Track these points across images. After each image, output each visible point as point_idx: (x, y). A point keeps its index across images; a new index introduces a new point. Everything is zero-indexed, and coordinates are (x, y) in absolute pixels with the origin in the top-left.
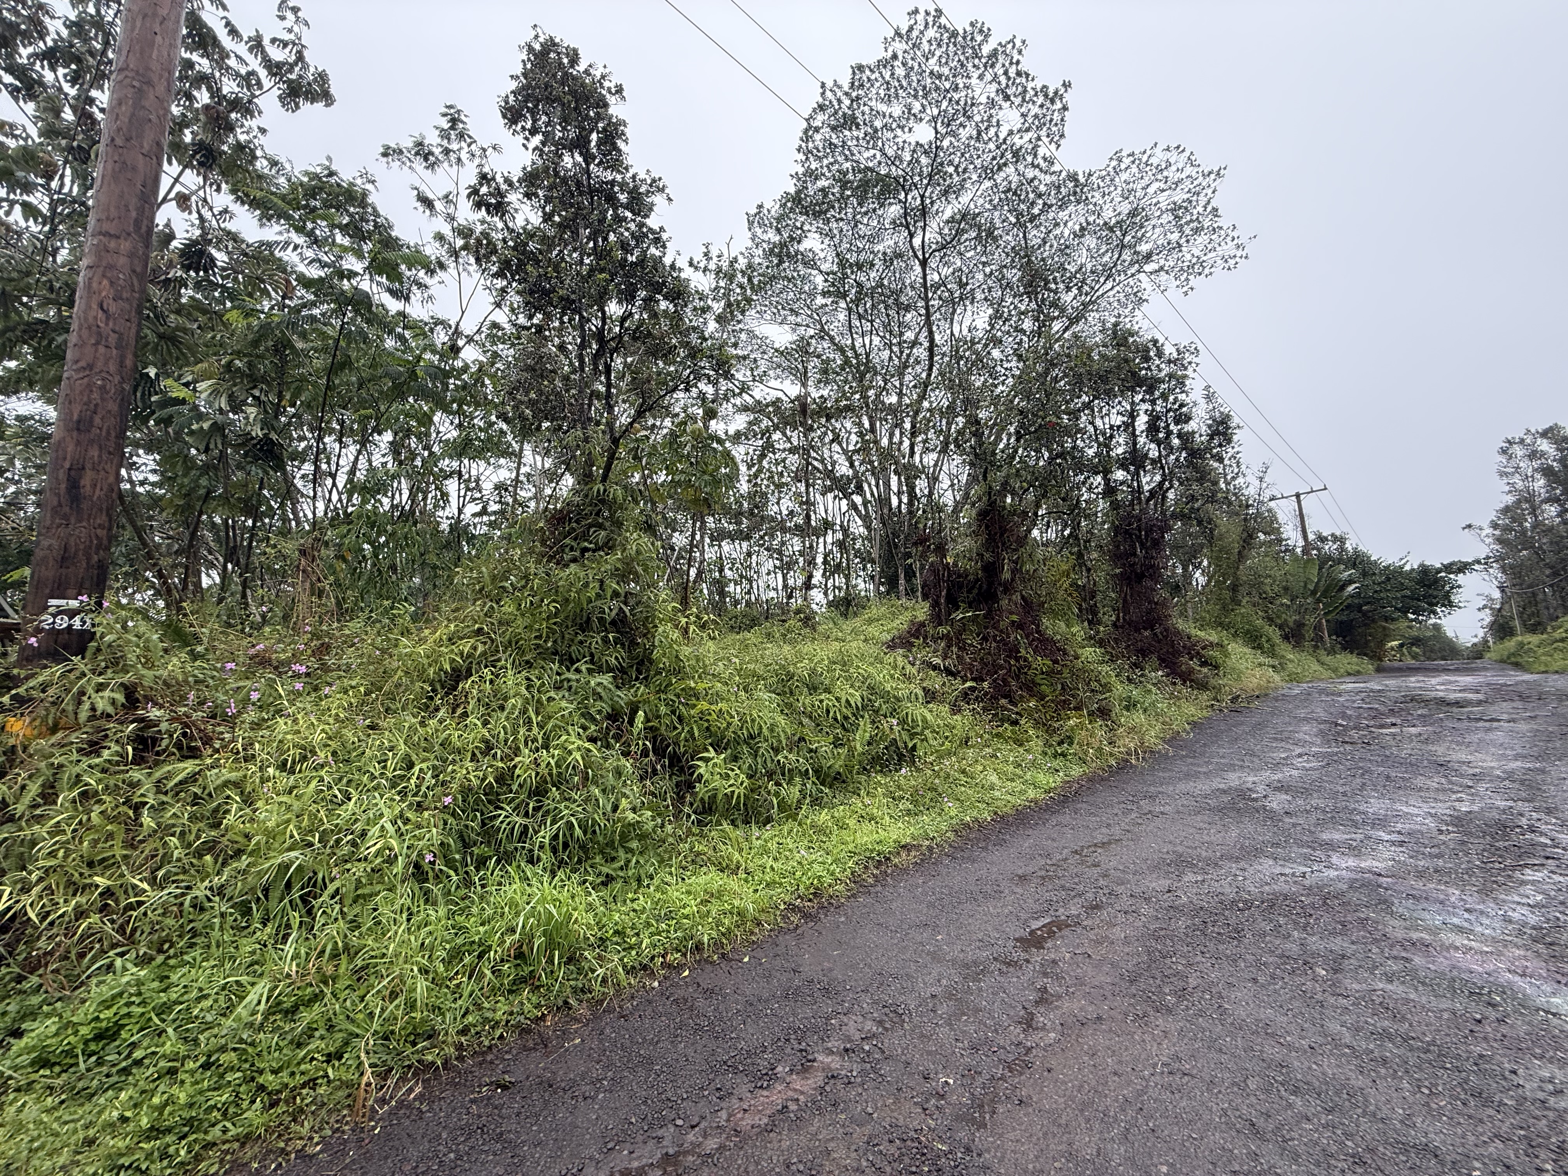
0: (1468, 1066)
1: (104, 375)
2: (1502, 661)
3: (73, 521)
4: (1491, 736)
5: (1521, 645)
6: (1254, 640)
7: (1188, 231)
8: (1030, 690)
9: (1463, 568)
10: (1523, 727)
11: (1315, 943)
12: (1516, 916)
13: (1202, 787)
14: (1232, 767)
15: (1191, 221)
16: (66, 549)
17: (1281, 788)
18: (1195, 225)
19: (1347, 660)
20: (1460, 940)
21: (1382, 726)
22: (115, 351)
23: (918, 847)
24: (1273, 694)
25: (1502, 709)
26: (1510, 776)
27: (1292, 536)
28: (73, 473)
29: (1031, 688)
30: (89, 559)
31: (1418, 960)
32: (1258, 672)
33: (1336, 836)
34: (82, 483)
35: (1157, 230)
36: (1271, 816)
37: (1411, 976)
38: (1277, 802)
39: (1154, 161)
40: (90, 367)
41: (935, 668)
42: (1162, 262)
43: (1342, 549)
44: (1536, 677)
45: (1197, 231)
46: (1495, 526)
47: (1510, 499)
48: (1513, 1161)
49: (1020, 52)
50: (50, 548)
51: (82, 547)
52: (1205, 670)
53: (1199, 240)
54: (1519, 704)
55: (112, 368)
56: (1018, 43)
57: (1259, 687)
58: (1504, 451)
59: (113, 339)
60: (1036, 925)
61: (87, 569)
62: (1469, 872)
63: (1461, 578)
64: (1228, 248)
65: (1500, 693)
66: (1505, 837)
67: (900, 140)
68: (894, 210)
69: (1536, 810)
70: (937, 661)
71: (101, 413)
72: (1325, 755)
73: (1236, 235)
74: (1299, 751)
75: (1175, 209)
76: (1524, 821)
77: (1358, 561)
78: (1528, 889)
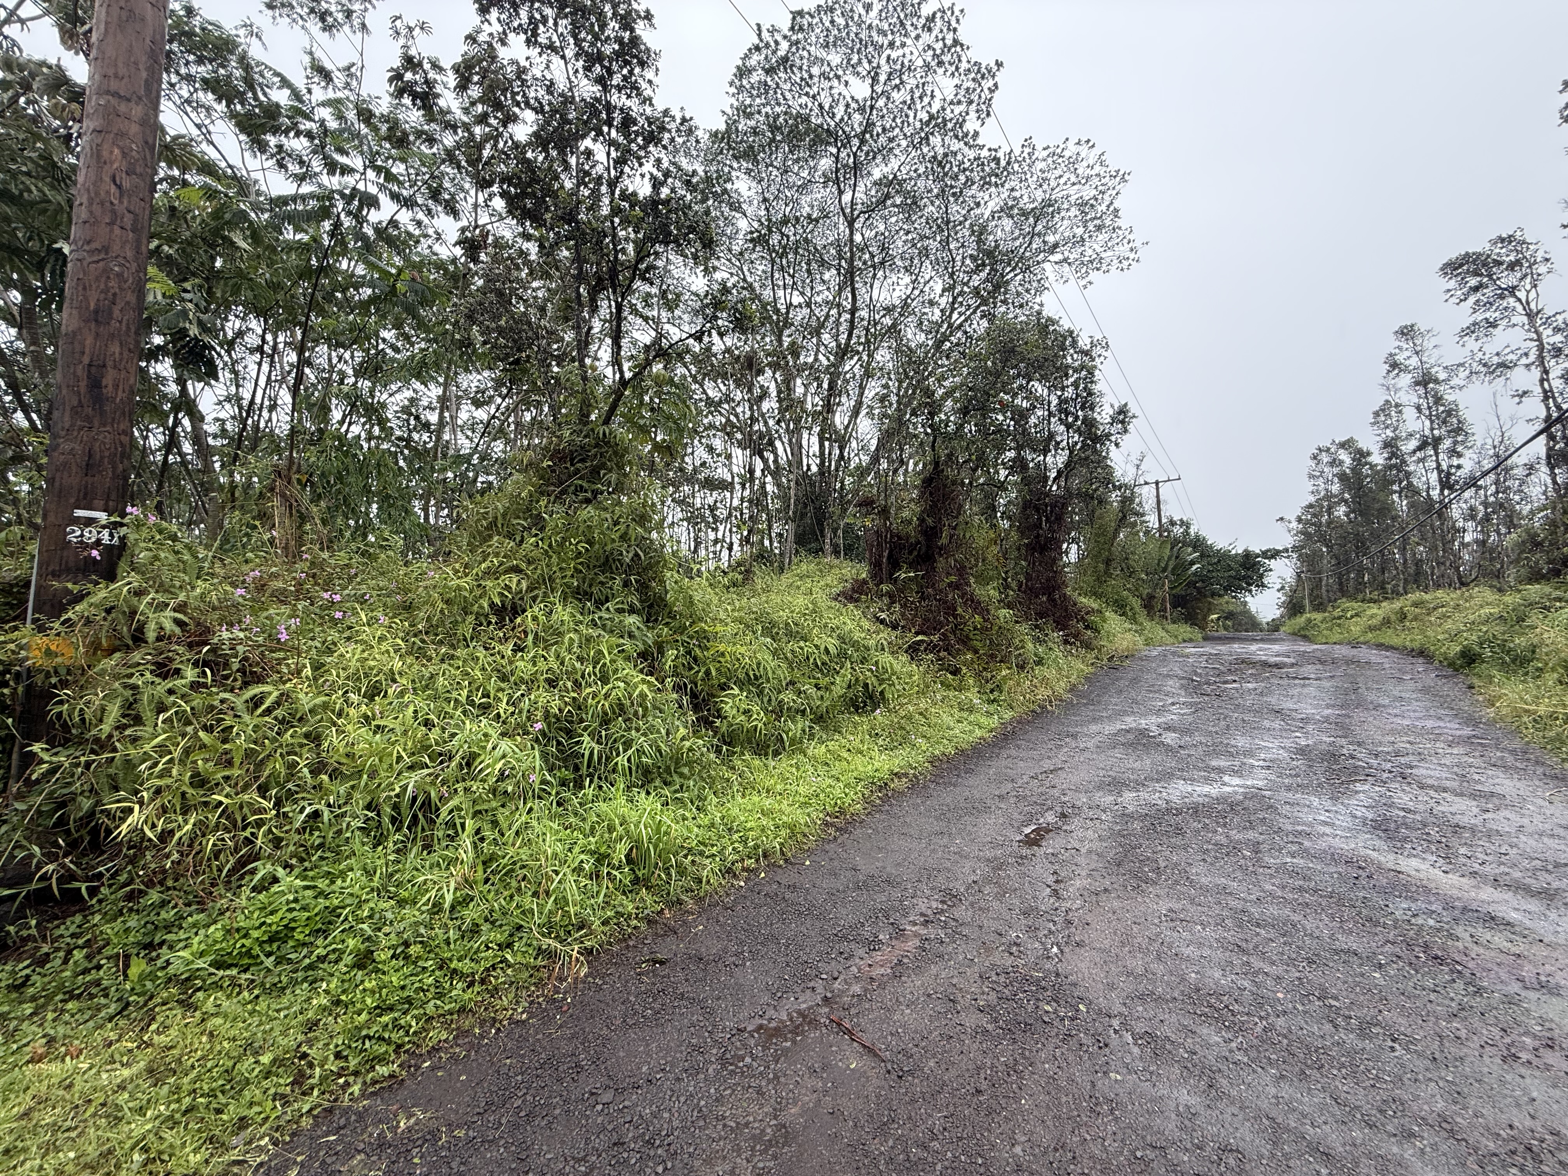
0: (1358, 904)
1: (120, 260)
2: (1294, 634)
3: (96, 423)
4: (1306, 691)
5: (1309, 621)
6: (1121, 607)
7: (1091, 228)
8: (964, 643)
9: (1274, 554)
10: (1326, 684)
11: (1235, 835)
12: (1359, 814)
13: (1110, 728)
14: (1125, 713)
15: (1095, 218)
16: (90, 456)
17: (1169, 728)
18: (1098, 222)
19: (1185, 630)
20: (1328, 830)
21: (1226, 682)
22: (131, 234)
23: (906, 775)
24: (1137, 655)
25: (1309, 670)
26: (1327, 719)
27: (1152, 521)
28: (93, 370)
29: (965, 641)
30: (114, 468)
31: (1307, 844)
32: (1128, 636)
33: (1222, 763)
34: (104, 383)
35: (1065, 222)
36: (1169, 749)
37: (1306, 853)
38: (1170, 738)
39: (1067, 154)
40: (106, 249)
41: (882, 622)
42: (1066, 254)
43: (1187, 533)
44: (1323, 647)
45: (1099, 228)
46: (1299, 520)
47: (1312, 499)
48: (1400, 954)
49: (958, 21)
50: (72, 452)
51: (107, 454)
52: (1089, 632)
53: (1100, 237)
54: (1319, 666)
55: (129, 254)
56: (957, 13)
57: (1128, 649)
58: (1315, 457)
59: (128, 220)
60: (1028, 830)
61: (113, 479)
62: (1320, 785)
63: (1273, 563)
64: (1123, 250)
65: (1305, 658)
66: (1336, 762)
67: (835, 91)
68: (826, 163)
69: (1350, 743)
70: (883, 616)
71: (120, 304)
72: (1191, 704)
73: (1131, 237)
74: (1170, 701)
75: (1082, 205)
76: (1345, 751)
77: (1198, 544)
78: (1361, 796)
